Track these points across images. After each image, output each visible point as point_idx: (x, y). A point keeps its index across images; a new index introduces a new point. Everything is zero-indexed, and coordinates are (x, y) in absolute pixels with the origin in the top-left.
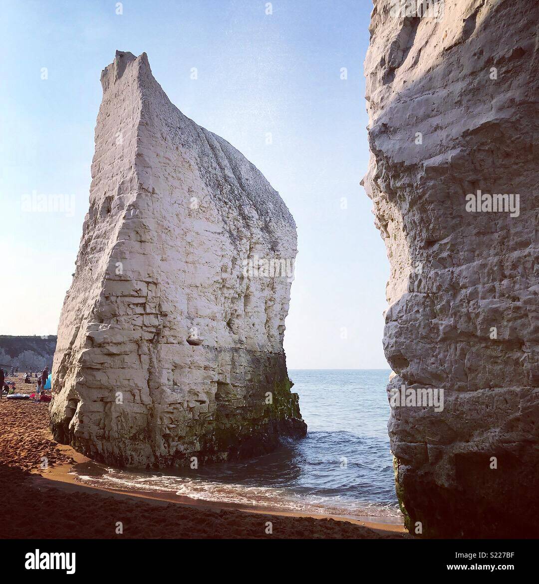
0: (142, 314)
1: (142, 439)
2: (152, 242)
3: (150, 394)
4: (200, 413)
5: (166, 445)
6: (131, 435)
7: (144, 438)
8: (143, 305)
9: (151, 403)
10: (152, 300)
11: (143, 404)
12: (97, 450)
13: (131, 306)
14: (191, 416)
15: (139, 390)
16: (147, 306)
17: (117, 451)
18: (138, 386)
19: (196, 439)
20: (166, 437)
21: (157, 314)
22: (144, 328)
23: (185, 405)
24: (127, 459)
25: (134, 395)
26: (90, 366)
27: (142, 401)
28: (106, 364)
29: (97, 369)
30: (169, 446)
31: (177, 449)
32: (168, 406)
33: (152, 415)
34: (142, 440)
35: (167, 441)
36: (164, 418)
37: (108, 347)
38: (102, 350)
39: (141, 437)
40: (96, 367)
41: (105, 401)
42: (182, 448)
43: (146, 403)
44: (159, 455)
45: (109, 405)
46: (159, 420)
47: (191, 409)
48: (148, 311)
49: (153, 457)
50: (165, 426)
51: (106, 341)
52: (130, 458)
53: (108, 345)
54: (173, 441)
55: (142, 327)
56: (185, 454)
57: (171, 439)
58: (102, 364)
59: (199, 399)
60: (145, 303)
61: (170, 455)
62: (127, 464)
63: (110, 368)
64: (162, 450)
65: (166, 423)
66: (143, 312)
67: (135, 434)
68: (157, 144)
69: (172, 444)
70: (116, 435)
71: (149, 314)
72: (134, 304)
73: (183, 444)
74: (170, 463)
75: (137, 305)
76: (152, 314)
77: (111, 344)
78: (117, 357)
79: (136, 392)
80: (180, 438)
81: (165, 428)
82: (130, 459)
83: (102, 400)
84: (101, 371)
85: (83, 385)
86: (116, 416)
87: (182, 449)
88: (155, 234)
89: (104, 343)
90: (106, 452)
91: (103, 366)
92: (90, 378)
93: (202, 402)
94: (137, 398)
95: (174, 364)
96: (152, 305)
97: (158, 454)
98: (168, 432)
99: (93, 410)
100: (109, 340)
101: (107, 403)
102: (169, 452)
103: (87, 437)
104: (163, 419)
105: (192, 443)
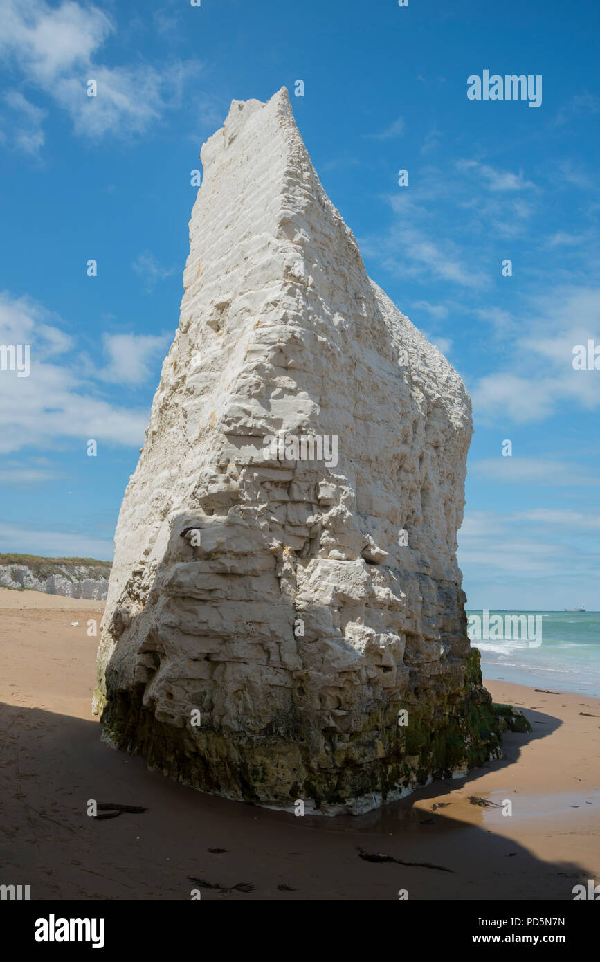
0: (284, 503)
1: (282, 735)
2: (306, 369)
3: (298, 652)
4: (384, 689)
5: (328, 748)
6: (264, 726)
7: (287, 733)
8: (287, 486)
9: (300, 668)
10: (303, 476)
11: (285, 669)
12: (197, 749)
13: (267, 485)
14: (369, 694)
15: (277, 643)
16: (294, 487)
17: (235, 755)
18: (276, 636)
19: (377, 736)
20: (329, 733)
21: (311, 503)
22: (288, 528)
23: (364, 674)
24: (255, 772)
25: (268, 652)
26: (189, 595)
27: (283, 663)
28: (218, 592)
29: (202, 600)
30: (333, 748)
31: (347, 755)
32: (337, 675)
33: (302, 691)
34: (283, 737)
35: (330, 740)
36: (328, 697)
37: (223, 560)
38: (213, 564)
39: (282, 731)
40: (201, 597)
41: (215, 659)
42: (356, 754)
43: (291, 668)
44: (315, 767)
45: (220, 668)
46: (317, 701)
47: (370, 682)
48: (296, 496)
49: (303, 770)
50: (327, 713)
51: (222, 548)
52: (260, 768)
53: (223, 556)
54: (340, 740)
55: (283, 526)
56: (361, 765)
57: (337, 738)
58: (211, 591)
59: (384, 663)
60: (290, 482)
61: (335, 767)
62: (255, 780)
63: (225, 600)
64: (321, 758)
65: (330, 708)
66: (286, 498)
67: (269, 725)
68: (313, 210)
69: (340, 745)
70: (236, 727)
71: (298, 502)
72: (271, 482)
73: (359, 745)
74: (335, 782)
75: (276, 484)
76: (302, 502)
77: (229, 555)
78: (238, 581)
79: (272, 645)
80: (354, 735)
81: (328, 716)
82: (260, 771)
83: (207, 657)
84: (208, 604)
85: (174, 628)
86: (235, 690)
87: (357, 756)
88: (311, 357)
89: (216, 553)
90: (214, 755)
91: (213, 595)
92: (188, 617)
93: (387, 669)
94: (274, 657)
95: (343, 599)
96: (304, 486)
97: (314, 765)
98: (332, 723)
99: (192, 677)
100: (226, 548)
101: (217, 663)
102: (334, 762)
103: (180, 726)
104: (325, 700)
105: (372, 744)
